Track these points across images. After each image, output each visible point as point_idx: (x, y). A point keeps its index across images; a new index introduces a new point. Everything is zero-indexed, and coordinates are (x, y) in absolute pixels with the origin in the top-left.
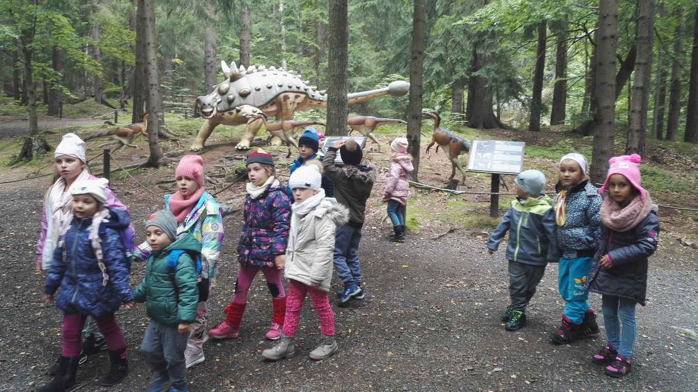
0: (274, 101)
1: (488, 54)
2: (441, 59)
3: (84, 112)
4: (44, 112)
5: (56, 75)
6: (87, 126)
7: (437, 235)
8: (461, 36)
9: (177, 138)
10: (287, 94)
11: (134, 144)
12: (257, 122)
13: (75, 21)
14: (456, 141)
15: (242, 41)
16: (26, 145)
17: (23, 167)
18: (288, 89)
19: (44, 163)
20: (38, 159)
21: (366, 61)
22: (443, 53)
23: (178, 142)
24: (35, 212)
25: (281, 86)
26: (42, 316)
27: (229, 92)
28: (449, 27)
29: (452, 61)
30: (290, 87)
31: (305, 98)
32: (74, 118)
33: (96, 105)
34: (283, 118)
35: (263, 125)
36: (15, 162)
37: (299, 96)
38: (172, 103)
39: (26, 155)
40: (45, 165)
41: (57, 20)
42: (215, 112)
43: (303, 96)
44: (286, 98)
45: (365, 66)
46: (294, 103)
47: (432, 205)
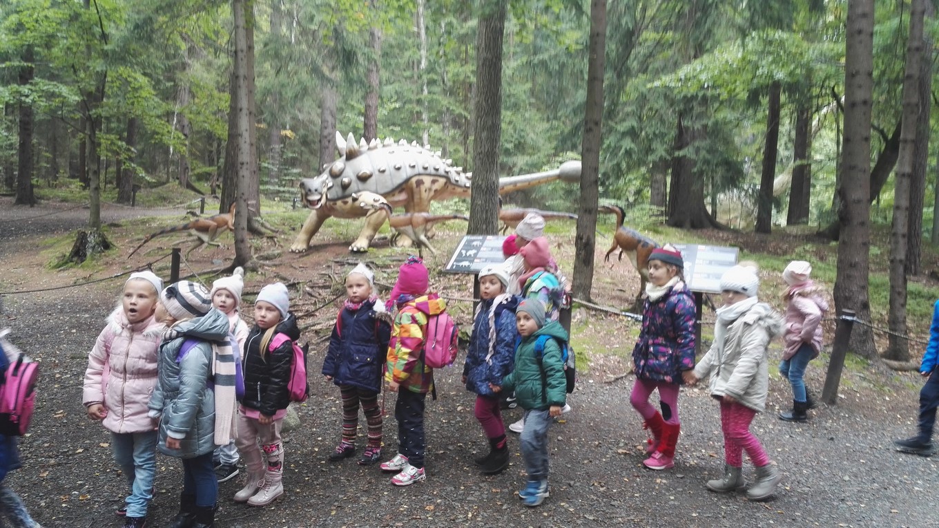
0: (404, 186)
1: (698, 126)
2: (632, 133)
3: (164, 199)
4: (113, 198)
5: (129, 150)
6: (165, 217)
7: (612, 377)
8: (661, 102)
9: (274, 234)
10: (421, 177)
11: (218, 241)
12: (380, 214)
13: (158, 82)
14: (646, 244)
15: (368, 107)
16: (80, 241)
17: (73, 270)
18: (422, 171)
19: (100, 266)
20: (93, 259)
21: (532, 135)
22: (635, 124)
23: (276, 240)
24: (74, 331)
25: (414, 167)
26: (48, 477)
27: (344, 174)
28: (644, 90)
29: (647, 135)
30: (425, 169)
31: (446, 183)
32: (150, 207)
33: (180, 190)
34: (414, 209)
35: (387, 220)
36: (63, 263)
37: (437, 181)
38: (277, 188)
39: (79, 254)
40: (101, 268)
41: (133, 80)
42: (323, 201)
43: (442, 181)
44: (419, 183)
45: (529, 140)
46: (430, 189)
47: (609, 333)
